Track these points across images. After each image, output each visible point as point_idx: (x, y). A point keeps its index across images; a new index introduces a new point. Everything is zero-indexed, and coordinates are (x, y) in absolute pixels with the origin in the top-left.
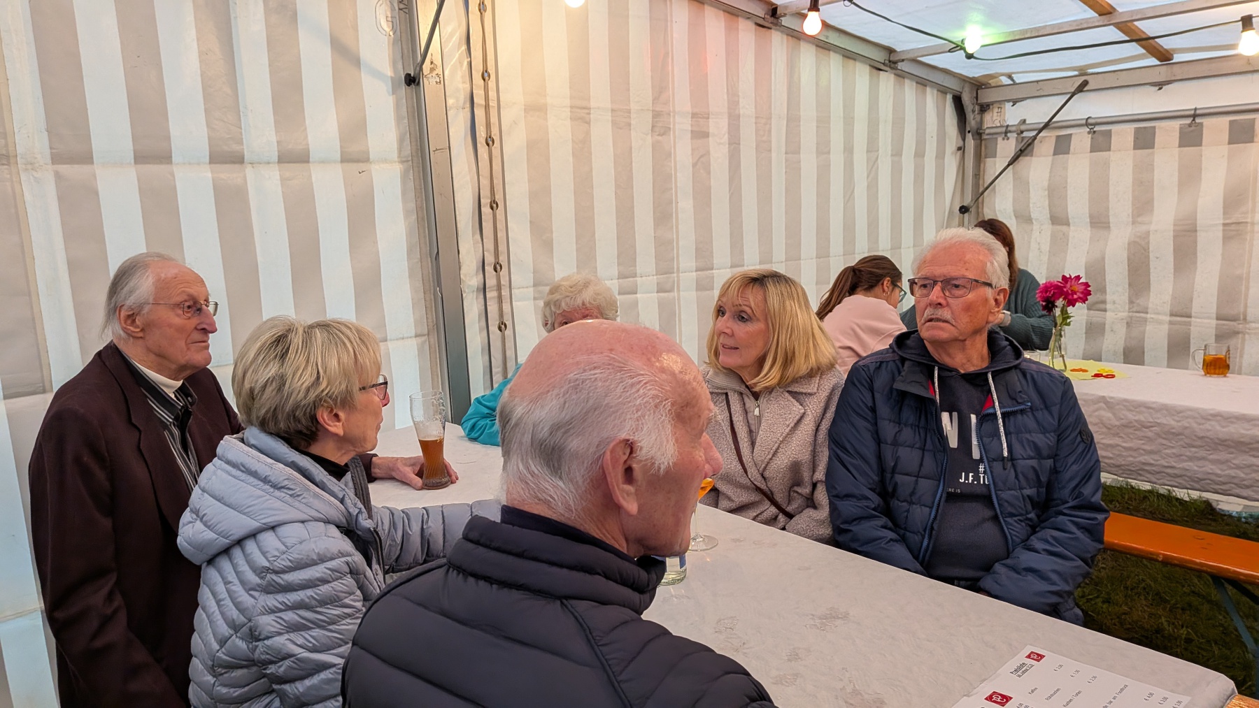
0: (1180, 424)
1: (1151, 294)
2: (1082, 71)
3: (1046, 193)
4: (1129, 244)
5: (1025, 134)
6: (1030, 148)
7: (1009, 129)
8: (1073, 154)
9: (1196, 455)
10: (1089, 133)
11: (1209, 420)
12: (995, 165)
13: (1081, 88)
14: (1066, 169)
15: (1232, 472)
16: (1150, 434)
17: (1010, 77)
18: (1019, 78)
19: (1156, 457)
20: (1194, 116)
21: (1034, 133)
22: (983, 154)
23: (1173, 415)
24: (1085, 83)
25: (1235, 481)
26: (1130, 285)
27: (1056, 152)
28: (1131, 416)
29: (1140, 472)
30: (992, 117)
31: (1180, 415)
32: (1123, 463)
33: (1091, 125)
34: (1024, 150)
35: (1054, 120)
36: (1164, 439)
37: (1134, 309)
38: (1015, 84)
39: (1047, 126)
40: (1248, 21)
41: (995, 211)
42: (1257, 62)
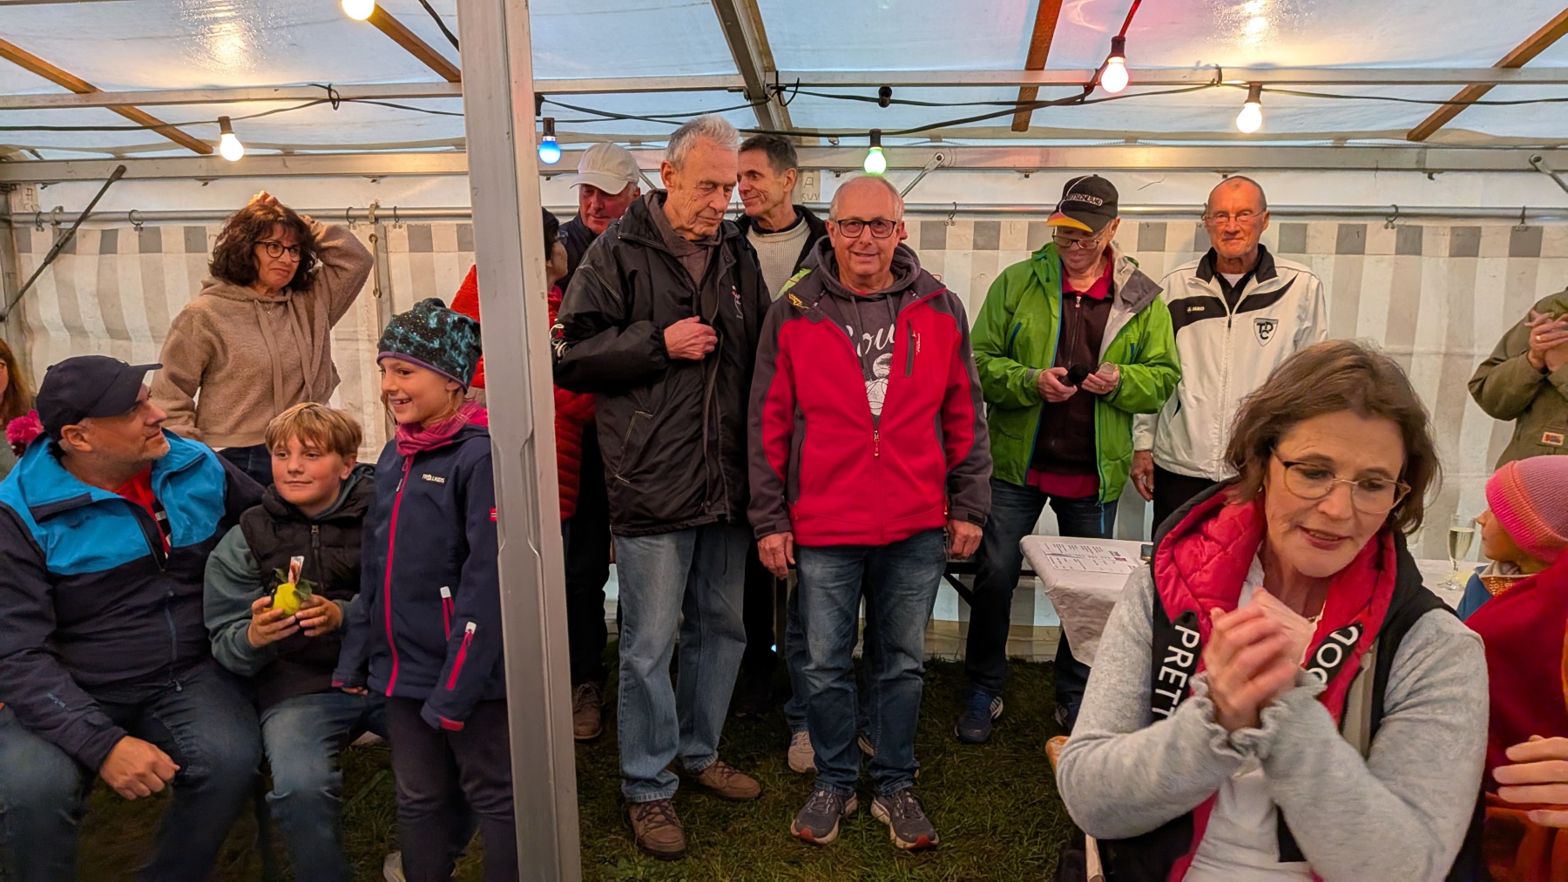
2: (118, 154)
3: (97, 300)
5: (63, 226)
6: (69, 243)
7: (42, 217)
8: (122, 254)
10: (136, 229)
12: (31, 262)
13: (119, 174)
14: (114, 270)
17: (33, 152)
18: (47, 155)
21: (71, 225)
22: (16, 248)
24: (121, 170)
27: (102, 251)
30: (21, 200)
33: (138, 220)
34: (63, 246)
35: (93, 210)
38: (42, 161)
39: (84, 217)
40: (225, 124)
41: (41, 321)
42: (294, 165)
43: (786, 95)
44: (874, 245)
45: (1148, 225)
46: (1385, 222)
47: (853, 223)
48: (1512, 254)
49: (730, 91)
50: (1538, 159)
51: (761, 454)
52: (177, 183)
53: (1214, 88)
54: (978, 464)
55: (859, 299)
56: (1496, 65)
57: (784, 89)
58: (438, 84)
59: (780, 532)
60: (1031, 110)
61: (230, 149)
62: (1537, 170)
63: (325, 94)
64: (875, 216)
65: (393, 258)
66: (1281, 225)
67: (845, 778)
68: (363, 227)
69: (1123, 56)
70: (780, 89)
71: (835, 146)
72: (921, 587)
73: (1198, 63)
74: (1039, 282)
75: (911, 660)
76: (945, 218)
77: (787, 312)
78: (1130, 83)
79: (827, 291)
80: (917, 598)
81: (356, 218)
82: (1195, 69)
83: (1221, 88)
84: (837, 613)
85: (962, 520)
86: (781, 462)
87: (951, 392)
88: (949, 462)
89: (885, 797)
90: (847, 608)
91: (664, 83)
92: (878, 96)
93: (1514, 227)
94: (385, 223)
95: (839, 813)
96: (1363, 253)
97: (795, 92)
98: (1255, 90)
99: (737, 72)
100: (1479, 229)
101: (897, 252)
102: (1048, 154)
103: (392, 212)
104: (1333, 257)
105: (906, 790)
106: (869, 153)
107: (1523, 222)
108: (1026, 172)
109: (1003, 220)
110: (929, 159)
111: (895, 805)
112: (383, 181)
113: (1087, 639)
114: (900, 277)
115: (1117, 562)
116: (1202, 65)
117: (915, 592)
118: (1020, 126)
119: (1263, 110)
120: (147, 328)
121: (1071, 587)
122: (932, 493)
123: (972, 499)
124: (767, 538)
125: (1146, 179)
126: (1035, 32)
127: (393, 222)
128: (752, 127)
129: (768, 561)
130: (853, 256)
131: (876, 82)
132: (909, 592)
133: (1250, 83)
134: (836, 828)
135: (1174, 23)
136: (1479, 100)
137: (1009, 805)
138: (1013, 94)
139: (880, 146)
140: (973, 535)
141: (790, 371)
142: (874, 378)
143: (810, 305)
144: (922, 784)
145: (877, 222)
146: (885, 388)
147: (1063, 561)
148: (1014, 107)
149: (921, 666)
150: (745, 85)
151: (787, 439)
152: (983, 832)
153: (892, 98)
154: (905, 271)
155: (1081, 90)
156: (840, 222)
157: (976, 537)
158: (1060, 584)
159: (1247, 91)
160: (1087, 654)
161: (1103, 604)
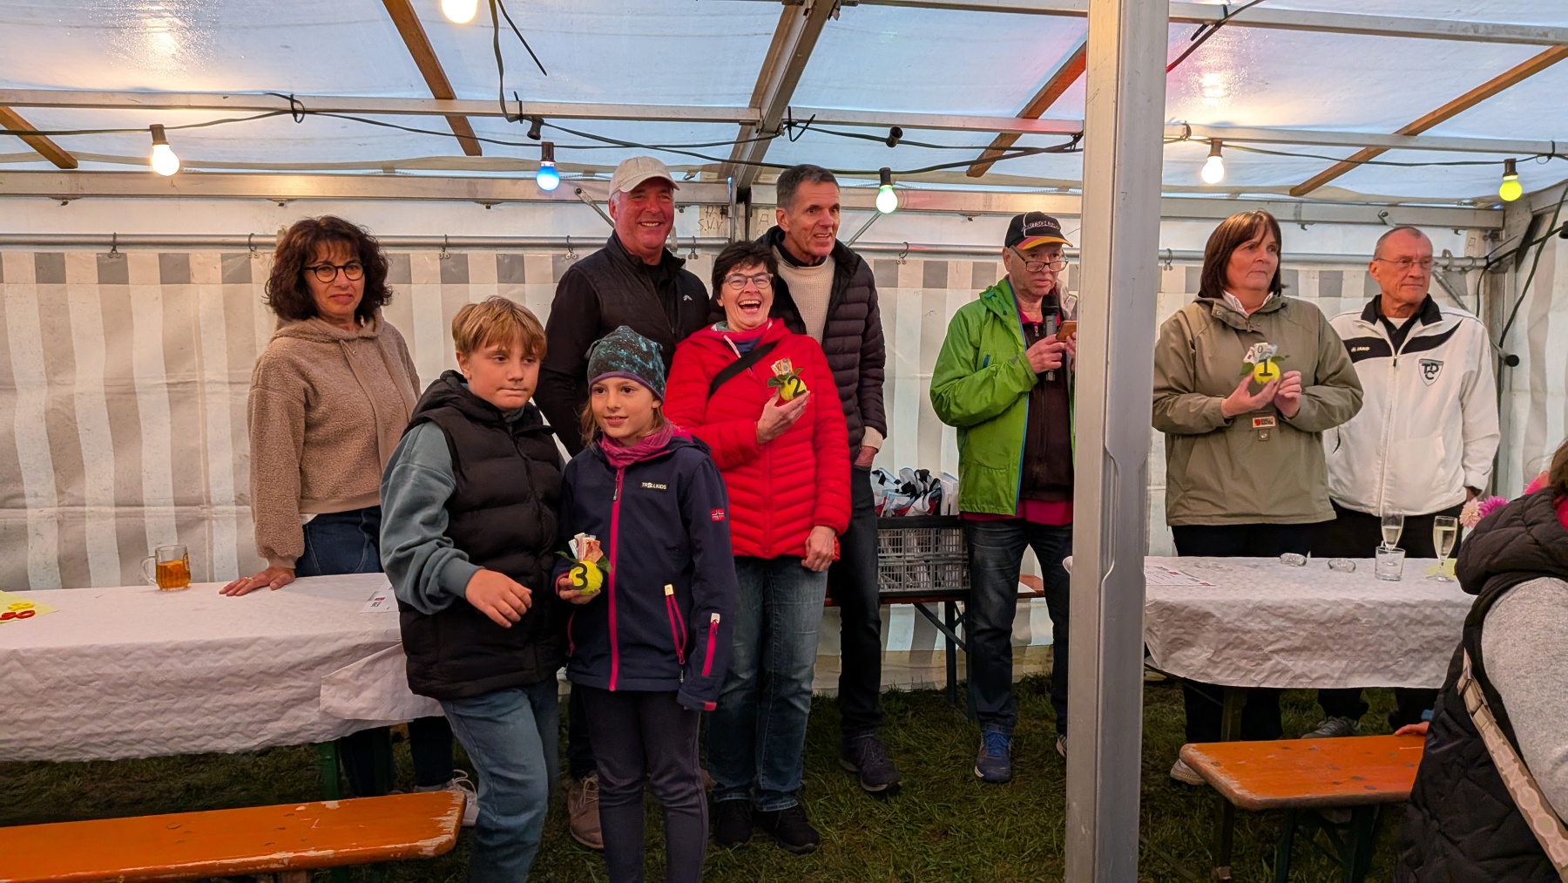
0: (129, 670)
1: (87, 478)
4: (46, 413)
9: (157, 707)
11: (168, 657)
15: (205, 721)
16: (91, 692)
19: (105, 722)
20: (114, 245)
23: (120, 660)
25: (211, 730)
26: (55, 469)
28: (60, 673)
29: (85, 748)
31: (128, 658)
32: (59, 741)
36: (110, 695)
37: (66, 502)
40: (158, 133)
43: (795, 131)
50: (1386, 214)
53: (1182, 142)
56: (1397, 132)
57: (794, 124)
58: (421, 100)
63: (287, 105)
70: (791, 124)
73: (1172, 120)
74: (997, 318)
76: (897, 257)
83: (1188, 142)
92: (888, 137)
97: (804, 129)
102: (991, 199)
106: (880, 191)
108: (970, 216)
109: (951, 260)
113: (1179, 649)
118: (977, 173)
119: (1225, 163)
131: (886, 123)
133: (1212, 139)
136: (1372, 160)
139: (890, 184)
150: (759, 119)
153: (902, 138)
159: (1210, 146)
160: (1177, 664)
161: (1197, 615)
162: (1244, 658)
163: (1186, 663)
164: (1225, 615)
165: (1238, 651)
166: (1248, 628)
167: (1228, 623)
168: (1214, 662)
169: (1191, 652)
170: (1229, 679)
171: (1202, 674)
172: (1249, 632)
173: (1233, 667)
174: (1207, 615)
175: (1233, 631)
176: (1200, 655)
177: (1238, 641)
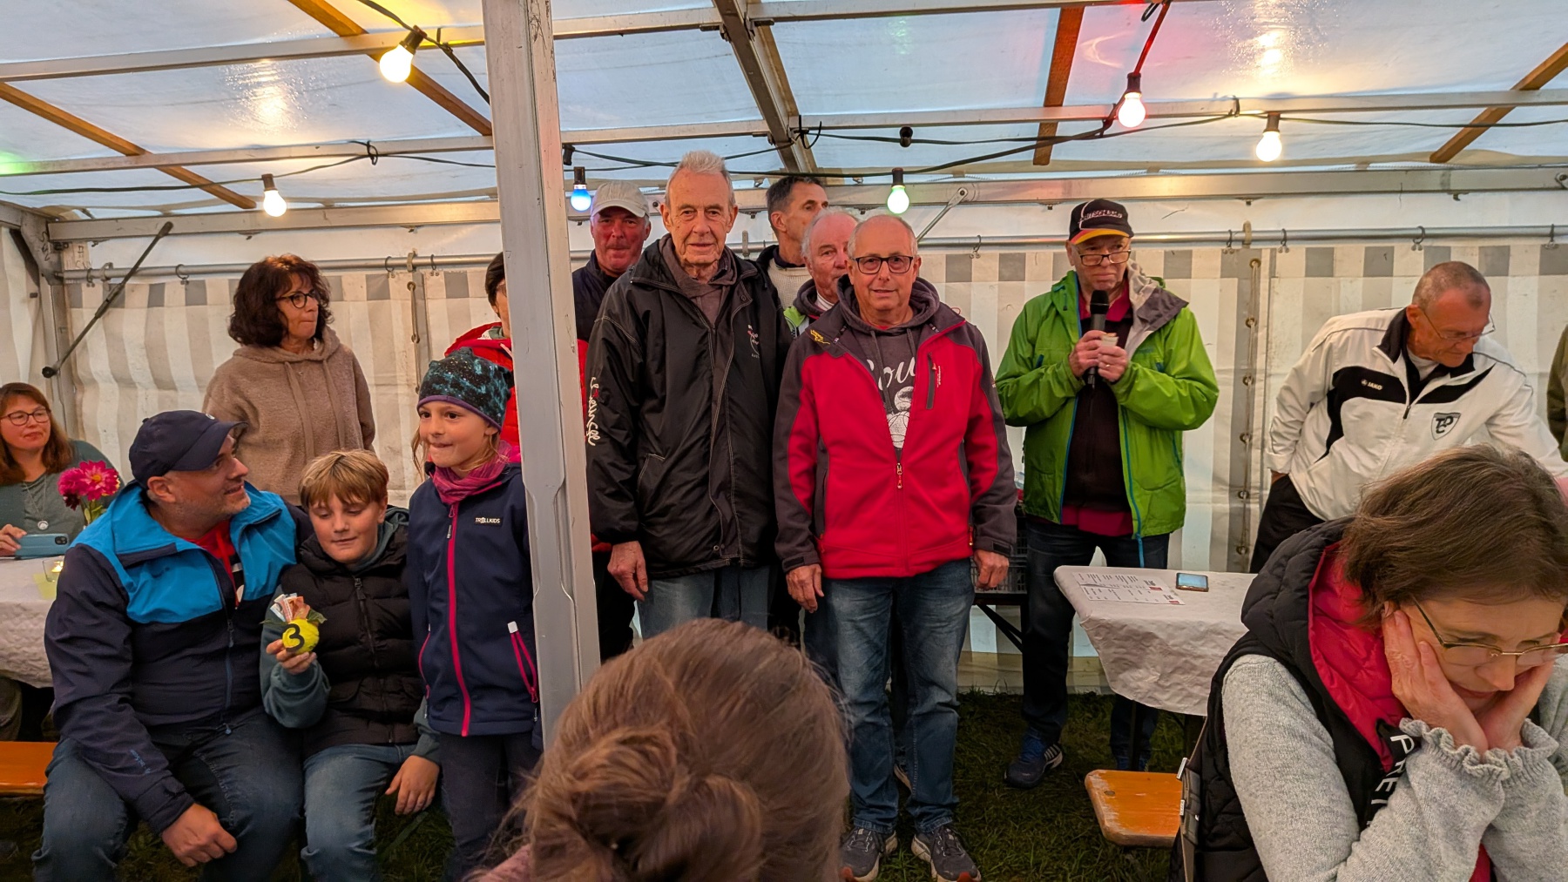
2: (166, 212)
3: (144, 351)
5: (113, 281)
6: (119, 297)
7: (93, 273)
8: (169, 307)
10: (182, 283)
12: (82, 316)
13: (166, 230)
14: (161, 323)
17: (84, 211)
18: (98, 214)
21: (120, 280)
24: (169, 226)
27: (150, 305)
30: (73, 257)
33: (183, 274)
34: (114, 299)
35: (142, 265)
38: (93, 220)
39: (134, 272)
40: (268, 181)
41: (91, 374)
42: (334, 218)
43: (810, 138)
44: (892, 281)
45: (1173, 253)
46: (1413, 244)
47: (871, 261)
48: (1543, 273)
49: (755, 136)
50: (1564, 177)
51: (787, 487)
52: (222, 237)
53: (1233, 118)
54: (1002, 494)
55: (879, 334)
56: (1514, 87)
57: (807, 132)
58: (472, 138)
59: (808, 565)
60: (1052, 144)
61: (274, 205)
62: (1564, 188)
63: (364, 150)
64: (893, 251)
65: (431, 305)
66: (1307, 250)
67: (884, 815)
68: (401, 276)
69: (1139, 92)
70: (803, 133)
71: (859, 185)
72: (950, 620)
73: (1216, 94)
74: (1057, 313)
75: (944, 693)
76: (970, 251)
77: (809, 348)
78: (1148, 117)
79: (848, 326)
80: (946, 629)
81: (394, 267)
82: (1213, 101)
83: (1239, 118)
84: (866, 646)
85: (988, 550)
86: (805, 495)
87: (973, 423)
88: (973, 492)
89: (926, 834)
90: (875, 641)
91: (690, 130)
92: (899, 137)
93: (1543, 246)
94: (422, 271)
95: (879, 851)
96: (1392, 276)
97: (818, 135)
98: (1273, 120)
99: (761, 118)
100: (1508, 248)
101: (914, 286)
102: (1071, 186)
103: (429, 261)
104: (1361, 280)
105: (946, 826)
106: (891, 191)
107: (1552, 240)
108: (1049, 204)
109: (1028, 252)
110: (953, 195)
111: (935, 843)
112: (420, 230)
113: (1125, 670)
114: (919, 311)
115: (1152, 591)
116: (1219, 96)
117: (944, 624)
118: (1042, 160)
119: (1282, 138)
120: (193, 379)
121: (1106, 618)
122: (956, 523)
123: (999, 530)
124: (795, 571)
125: (1169, 208)
126: (1051, 71)
127: (431, 270)
128: (776, 169)
129: (797, 594)
130: (873, 293)
131: (896, 123)
132: (938, 624)
133: (1268, 112)
134: (876, 867)
135: (1189, 57)
136: (1499, 122)
137: (1052, 842)
138: (1033, 130)
139: (902, 184)
140: (999, 565)
141: (813, 407)
142: (896, 411)
143: (831, 341)
144: (963, 819)
145: (895, 258)
146: (906, 420)
147: (1097, 592)
148: (1034, 143)
149: (955, 699)
150: (769, 130)
151: (812, 472)
152: (1026, 869)
153: (913, 138)
154: (924, 305)
155: (1100, 124)
156: (858, 260)
157: (1002, 567)
158: (1094, 615)
159: (1266, 121)
160: (1125, 686)
161: (1138, 635)
162: (1197, 684)
163: (1133, 685)
164: (1171, 636)
165: (1189, 677)
166: (1199, 652)
167: (1174, 645)
168: (1162, 687)
169: (1141, 673)
170: (1179, 706)
171: (1150, 697)
172: (1200, 657)
173: (1184, 693)
174: (1149, 636)
175: (1182, 655)
176: (1147, 678)
177: (1188, 665)
